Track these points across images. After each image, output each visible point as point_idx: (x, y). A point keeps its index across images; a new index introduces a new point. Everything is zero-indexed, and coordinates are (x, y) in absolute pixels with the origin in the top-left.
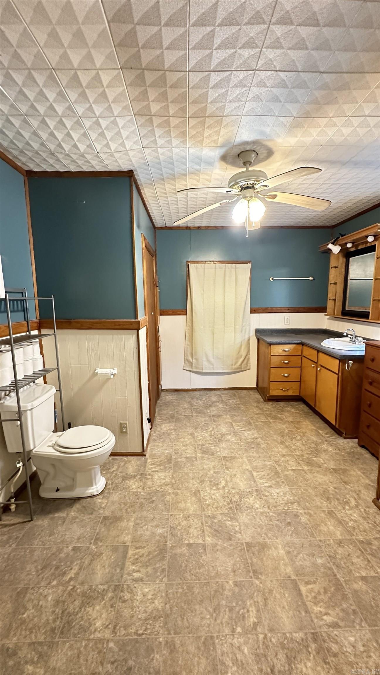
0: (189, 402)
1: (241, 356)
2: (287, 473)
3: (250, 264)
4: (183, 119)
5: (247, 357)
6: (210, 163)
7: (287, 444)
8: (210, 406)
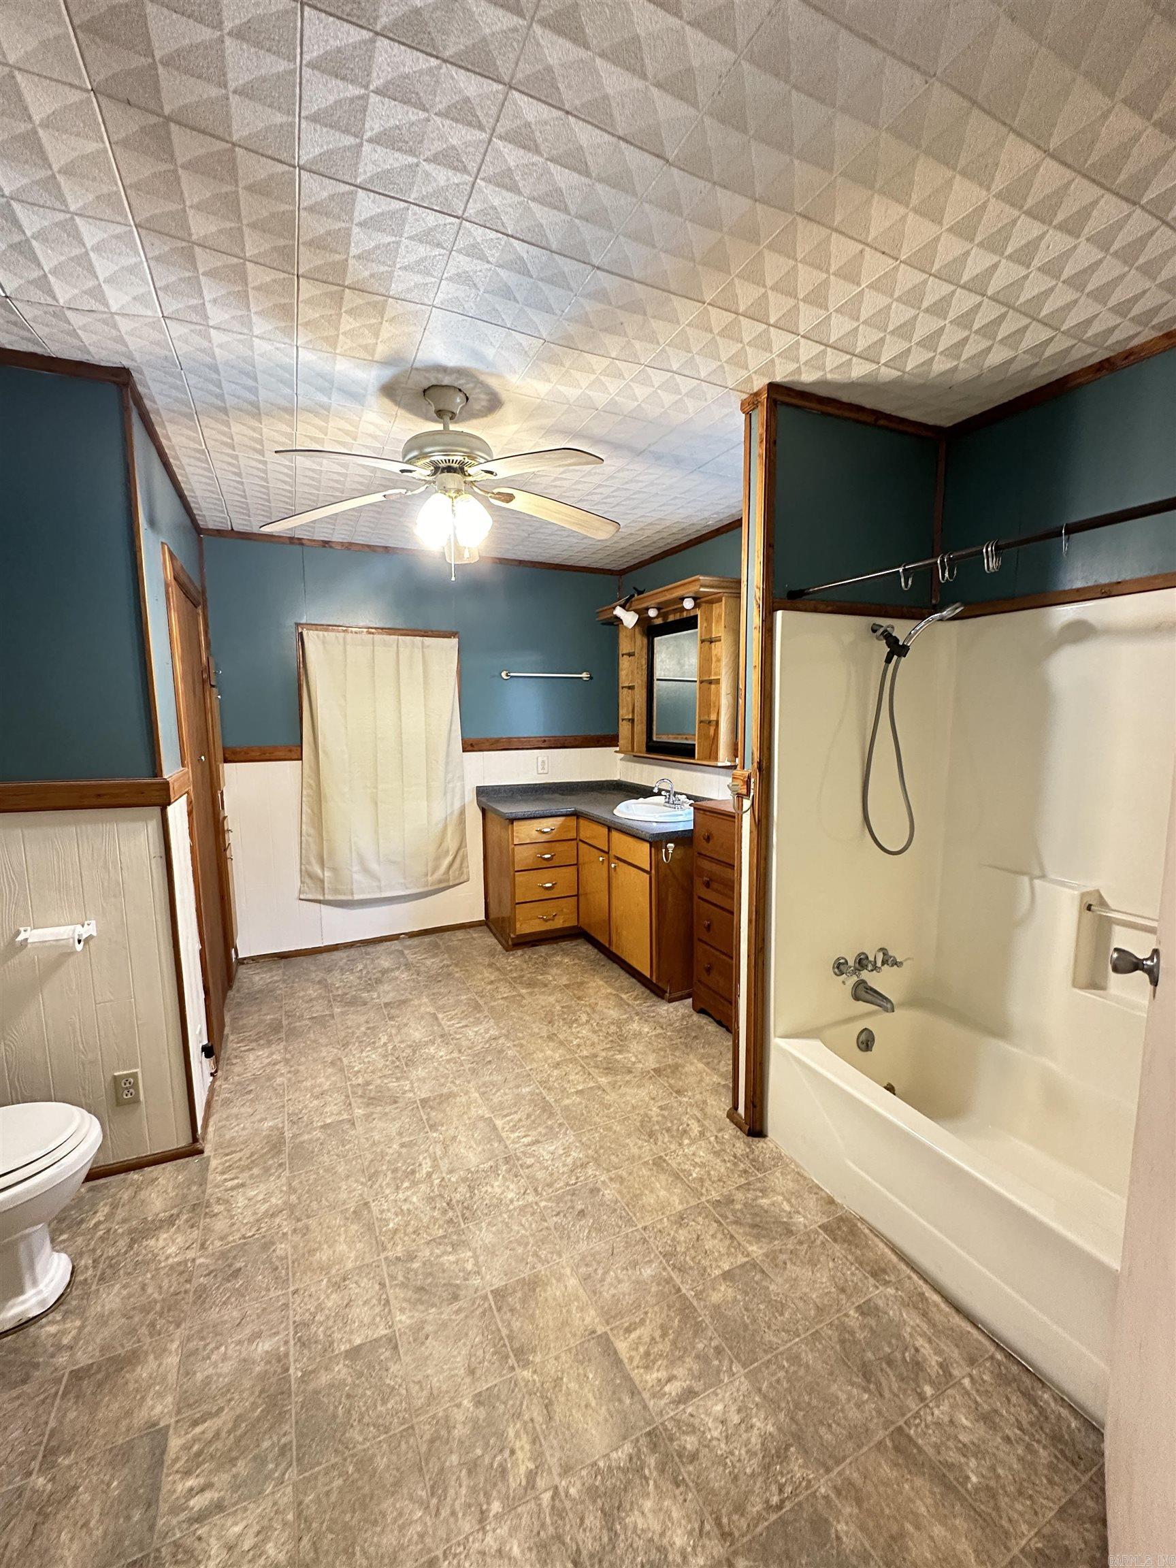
0: (319, 982)
1: (447, 852)
2: (567, 1102)
3: (456, 640)
4: (283, 275)
5: (461, 853)
6: (354, 395)
7: (561, 1037)
8: (379, 981)
